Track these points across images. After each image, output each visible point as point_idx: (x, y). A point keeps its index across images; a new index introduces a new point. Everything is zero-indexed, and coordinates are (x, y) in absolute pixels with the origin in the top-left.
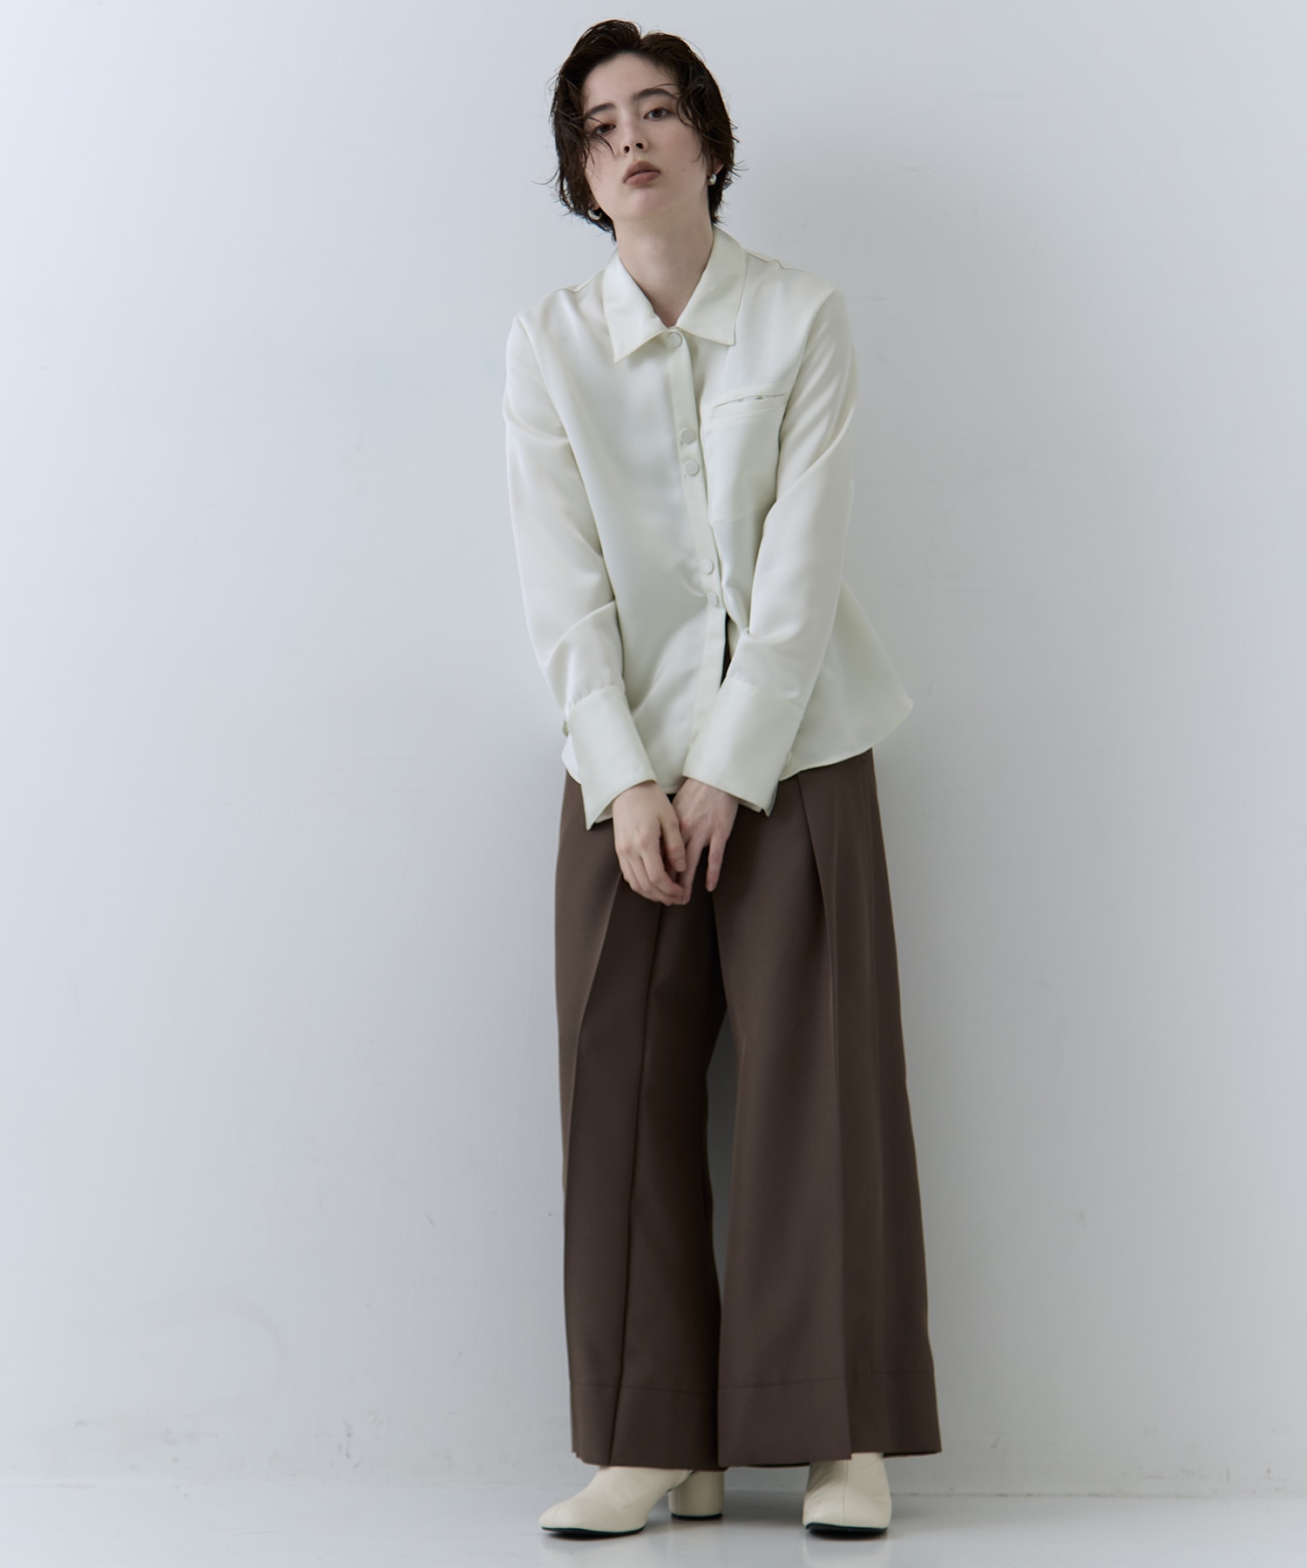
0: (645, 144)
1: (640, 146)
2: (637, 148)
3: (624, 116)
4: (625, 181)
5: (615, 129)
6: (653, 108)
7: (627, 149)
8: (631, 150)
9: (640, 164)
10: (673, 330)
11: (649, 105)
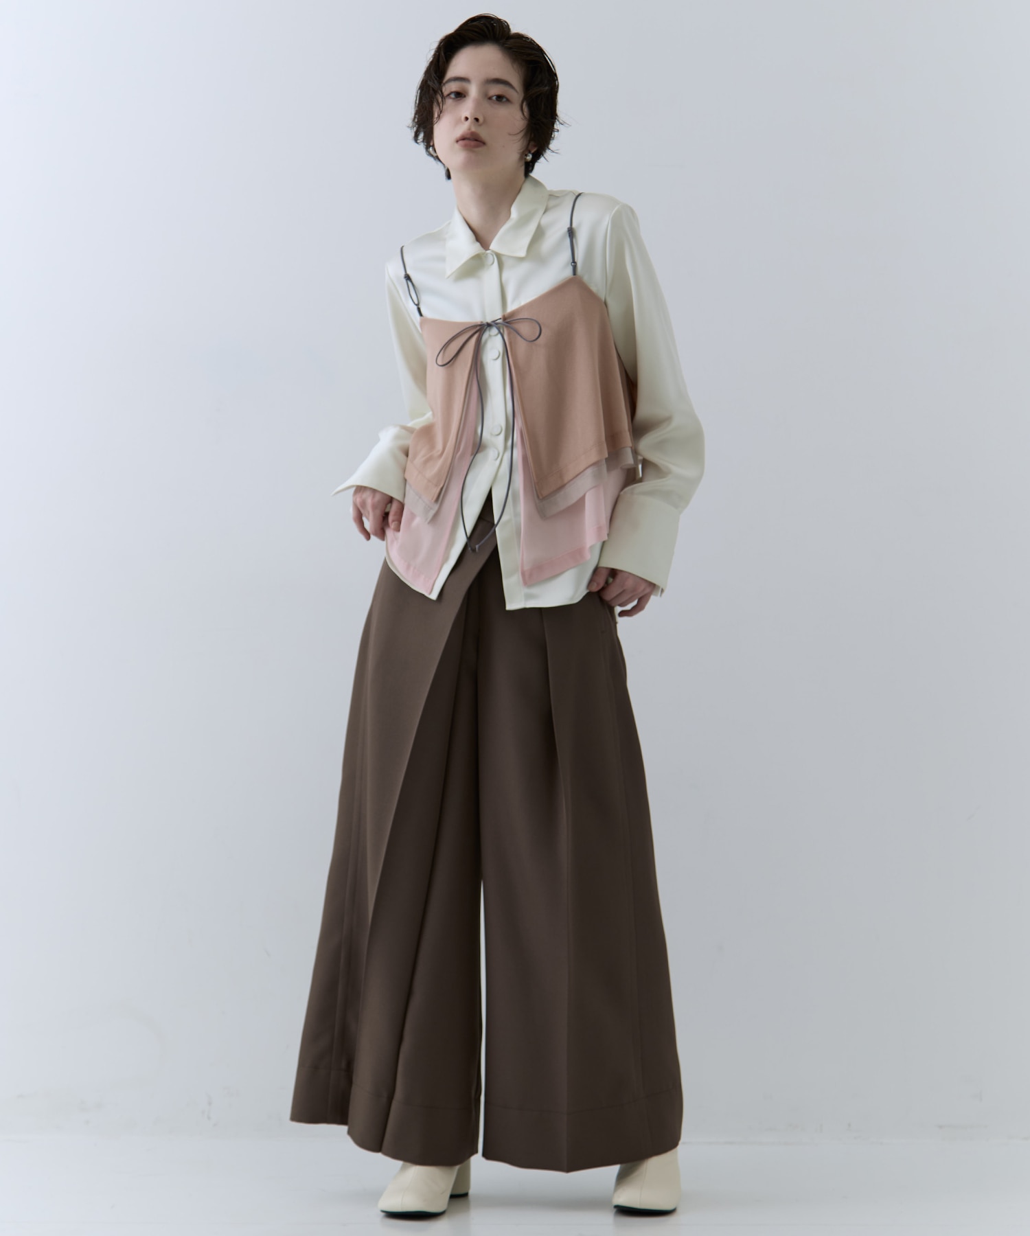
0: (481, 120)
1: (477, 120)
2: (475, 121)
3: (473, 90)
4: (457, 141)
5: (464, 99)
6: (497, 94)
7: (467, 119)
8: (469, 120)
9: (473, 134)
10: (488, 252)
11: (495, 90)
